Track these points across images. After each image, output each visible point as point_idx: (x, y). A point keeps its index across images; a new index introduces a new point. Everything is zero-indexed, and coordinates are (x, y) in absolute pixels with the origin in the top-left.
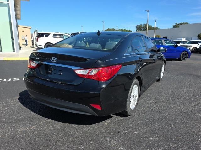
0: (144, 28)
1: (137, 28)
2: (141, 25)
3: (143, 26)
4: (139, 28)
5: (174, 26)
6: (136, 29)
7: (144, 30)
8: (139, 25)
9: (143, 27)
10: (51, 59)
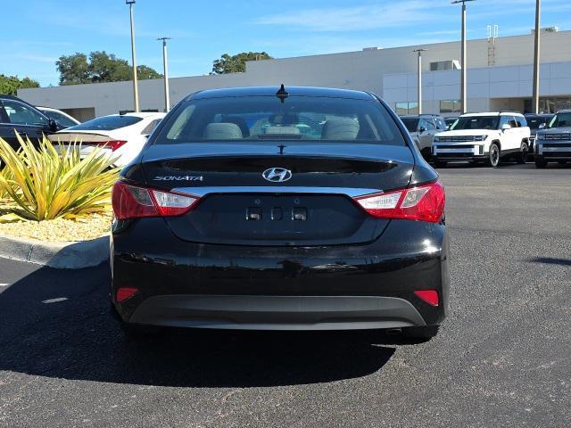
0: (98, 72)
1: (62, 69)
2: (82, 57)
3: (89, 62)
4: (72, 70)
5: (217, 65)
6: (59, 74)
7: (95, 79)
8: (72, 59)
9: (91, 67)
10: (267, 175)
